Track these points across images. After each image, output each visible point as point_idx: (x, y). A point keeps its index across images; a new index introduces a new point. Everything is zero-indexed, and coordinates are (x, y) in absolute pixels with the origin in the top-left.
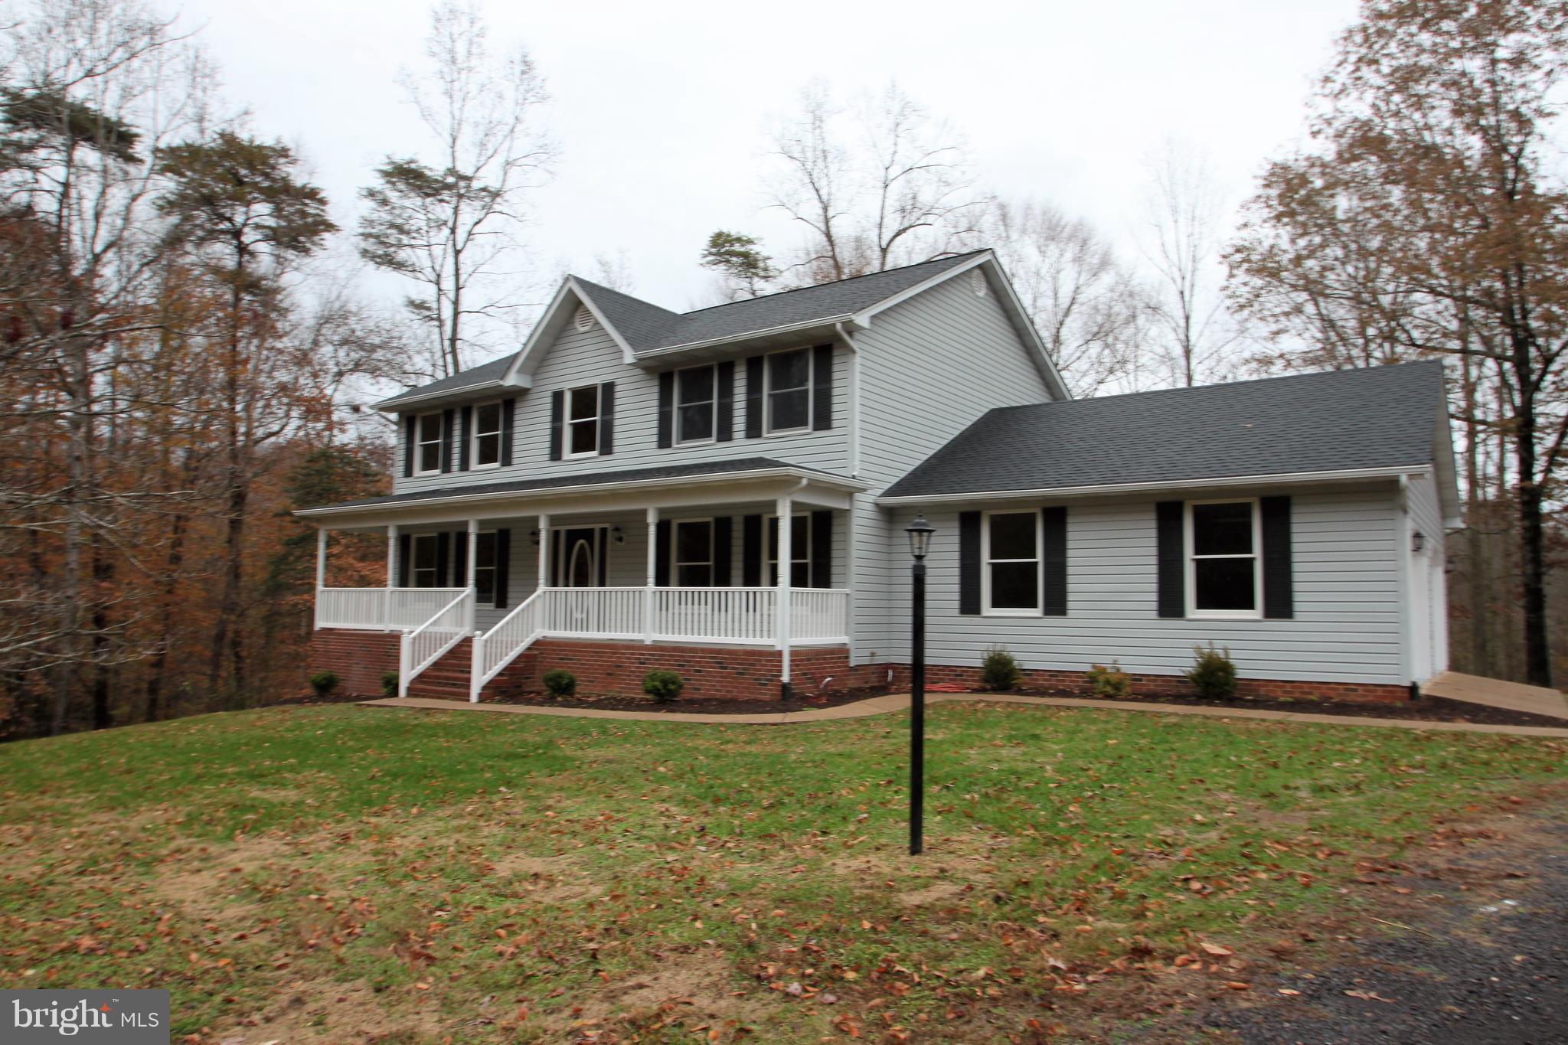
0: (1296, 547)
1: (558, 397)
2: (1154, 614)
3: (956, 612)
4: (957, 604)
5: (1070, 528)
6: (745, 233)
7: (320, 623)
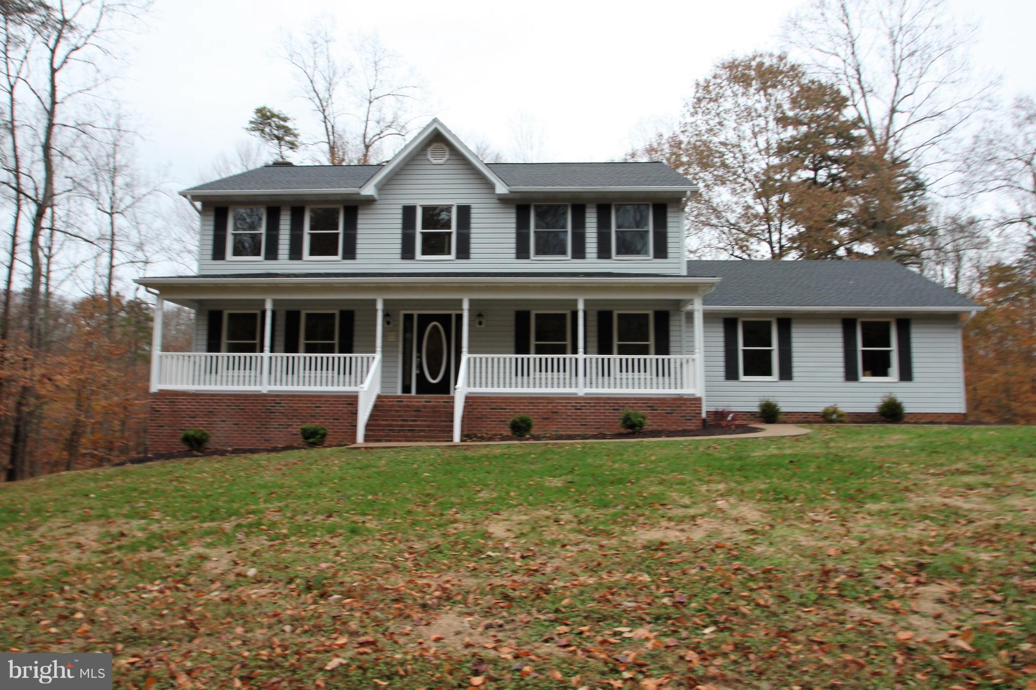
0: (913, 345)
1: (409, 212)
2: (842, 379)
3: (723, 378)
4: (723, 374)
5: (794, 331)
7: (155, 386)
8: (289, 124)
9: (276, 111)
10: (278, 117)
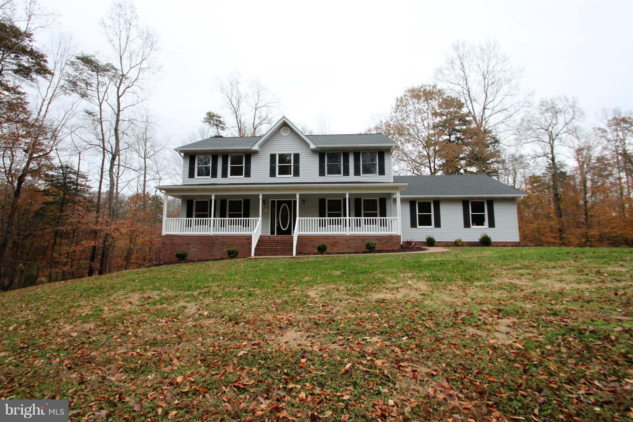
0: (495, 212)
1: (273, 157)
2: (463, 227)
3: (410, 227)
5: (441, 206)
6: (219, 114)
7: (164, 233)
8: (221, 119)
9: (215, 114)
10: (216, 116)
